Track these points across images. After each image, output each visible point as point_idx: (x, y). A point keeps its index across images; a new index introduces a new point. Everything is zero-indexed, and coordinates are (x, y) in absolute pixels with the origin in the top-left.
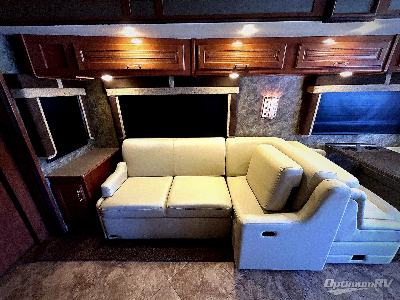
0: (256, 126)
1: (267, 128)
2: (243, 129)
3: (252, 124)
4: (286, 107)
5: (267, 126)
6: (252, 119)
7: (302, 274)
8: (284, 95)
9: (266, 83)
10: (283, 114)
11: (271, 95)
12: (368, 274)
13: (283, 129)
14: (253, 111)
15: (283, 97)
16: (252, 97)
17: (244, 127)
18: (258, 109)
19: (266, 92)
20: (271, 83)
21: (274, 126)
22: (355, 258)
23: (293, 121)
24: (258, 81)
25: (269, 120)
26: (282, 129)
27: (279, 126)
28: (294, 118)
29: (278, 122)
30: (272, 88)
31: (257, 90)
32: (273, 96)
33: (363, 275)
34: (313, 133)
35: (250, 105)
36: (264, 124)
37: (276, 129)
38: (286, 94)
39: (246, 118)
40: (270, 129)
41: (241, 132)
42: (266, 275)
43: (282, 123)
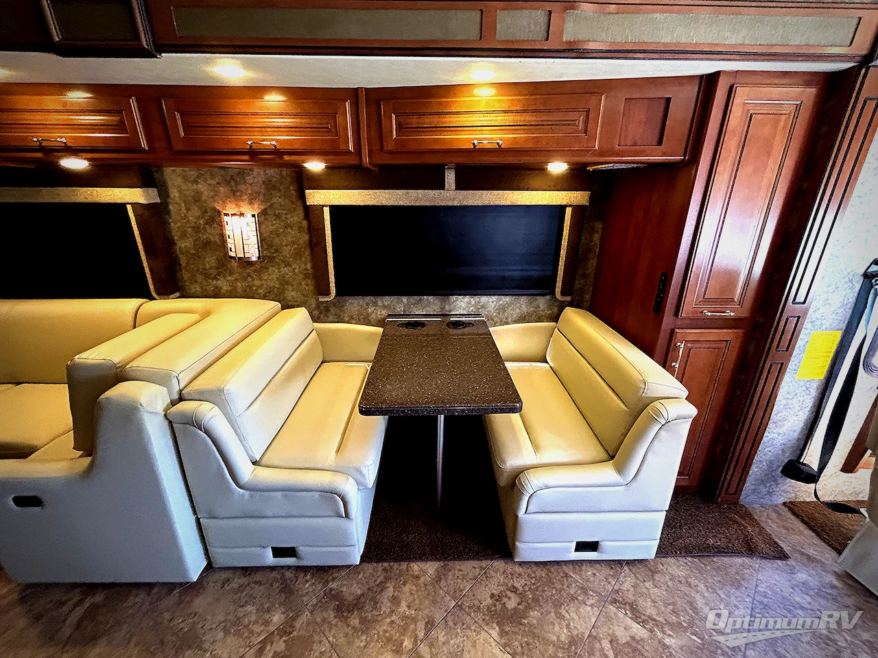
0: (225, 276)
1: (250, 279)
2: (199, 281)
3: (214, 272)
4: (278, 235)
5: (249, 275)
6: (210, 261)
8: (266, 209)
9: (218, 183)
10: (277, 251)
11: (236, 209)
13: (287, 283)
14: (207, 243)
15: (264, 213)
16: (196, 211)
17: (200, 278)
18: (217, 239)
19: (224, 202)
20: (228, 183)
21: (265, 276)
23: (303, 266)
24: (198, 177)
25: (250, 263)
26: (284, 282)
27: (274, 277)
28: (303, 260)
29: (271, 268)
30: (234, 192)
31: (204, 198)
32: (242, 210)
35: (197, 229)
36: (240, 270)
37: (270, 283)
38: (270, 206)
39: (196, 256)
40: (257, 282)
41: (196, 288)
43: (279, 269)
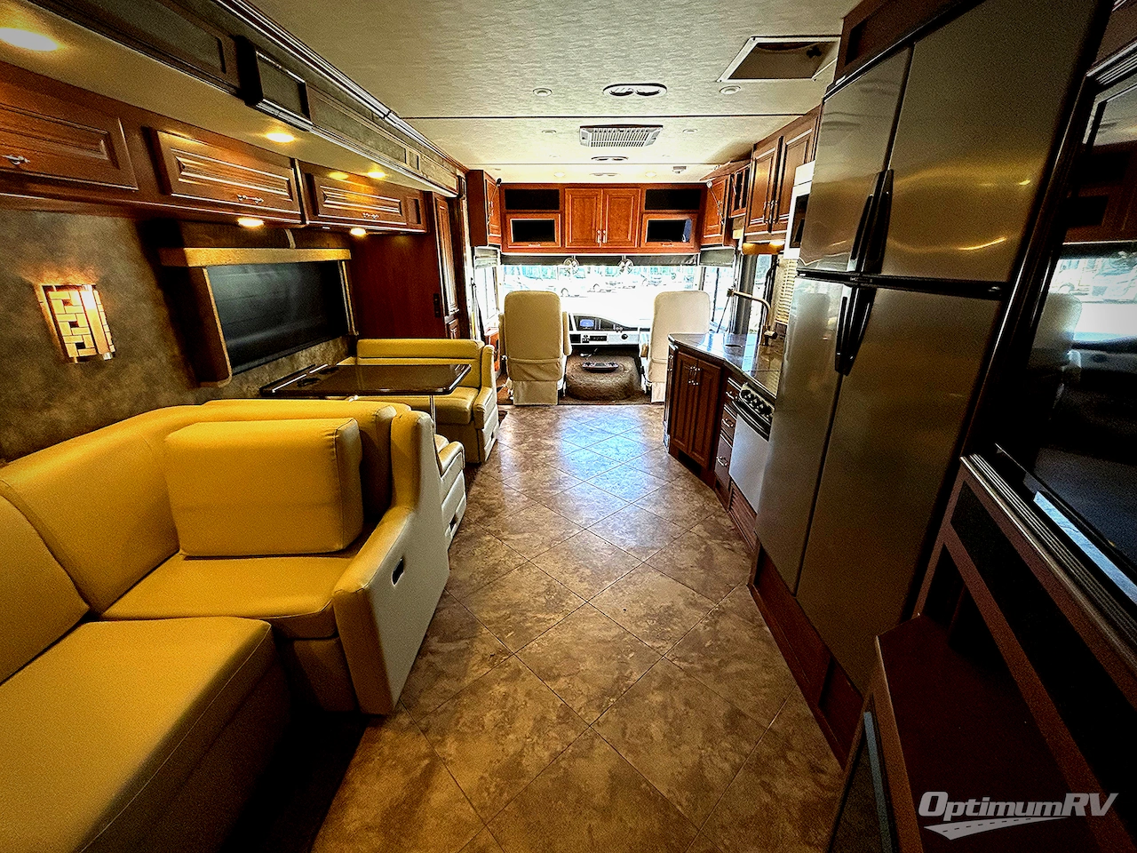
0: (62, 398)
1: (105, 392)
3: (42, 394)
5: (102, 385)
7: (442, 605)
8: (106, 276)
10: (133, 337)
12: (468, 534)
15: (105, 282)
18: (37, 334)
19: (35, 268)
21: (125, 380)
22: (452, 524)
23: (170, 353)
25: (103, 364)
27: (138, 376)
28: (168, 344)
29: (131, 365)
32: (71, 280)
33: (468, 539)
34: (238, 369)
36: (87, 381)
37: (135, 388)
38: (111, 273)
40: (117, 392)
42: (423, 664)
43: (142, 363)
